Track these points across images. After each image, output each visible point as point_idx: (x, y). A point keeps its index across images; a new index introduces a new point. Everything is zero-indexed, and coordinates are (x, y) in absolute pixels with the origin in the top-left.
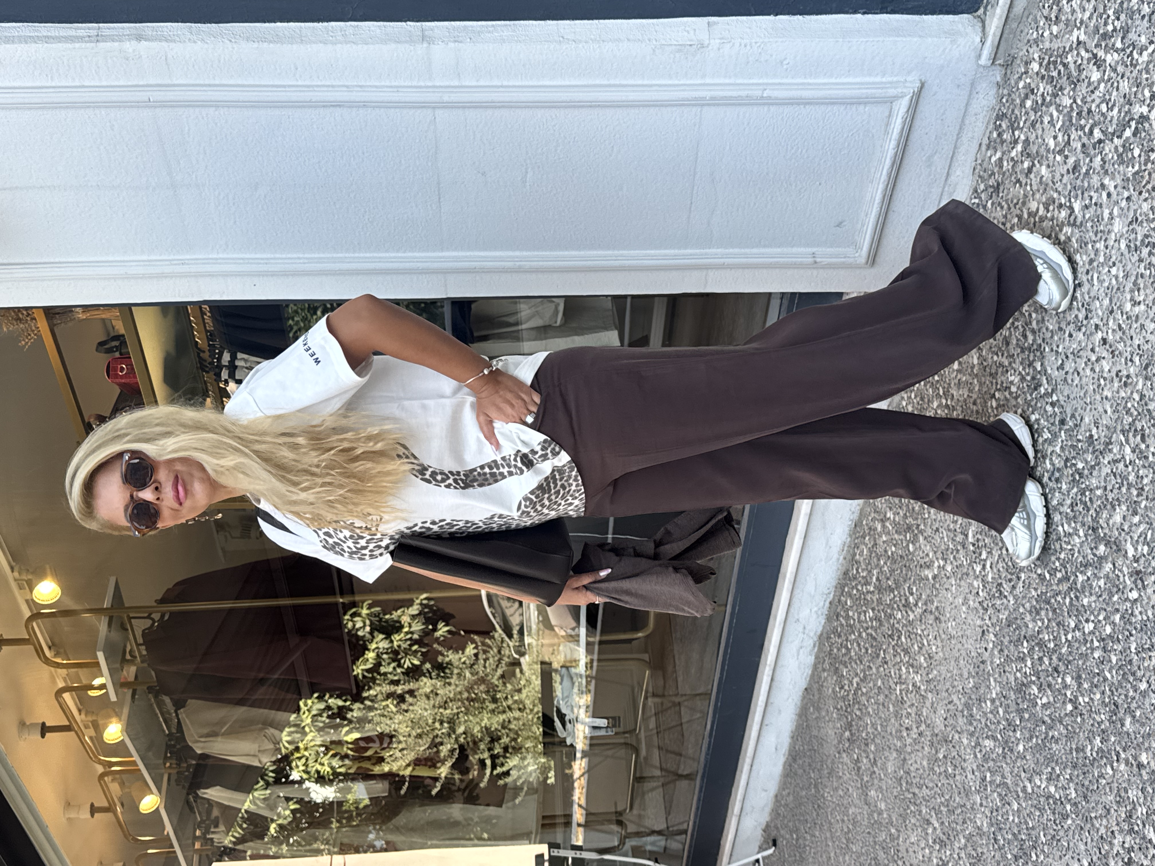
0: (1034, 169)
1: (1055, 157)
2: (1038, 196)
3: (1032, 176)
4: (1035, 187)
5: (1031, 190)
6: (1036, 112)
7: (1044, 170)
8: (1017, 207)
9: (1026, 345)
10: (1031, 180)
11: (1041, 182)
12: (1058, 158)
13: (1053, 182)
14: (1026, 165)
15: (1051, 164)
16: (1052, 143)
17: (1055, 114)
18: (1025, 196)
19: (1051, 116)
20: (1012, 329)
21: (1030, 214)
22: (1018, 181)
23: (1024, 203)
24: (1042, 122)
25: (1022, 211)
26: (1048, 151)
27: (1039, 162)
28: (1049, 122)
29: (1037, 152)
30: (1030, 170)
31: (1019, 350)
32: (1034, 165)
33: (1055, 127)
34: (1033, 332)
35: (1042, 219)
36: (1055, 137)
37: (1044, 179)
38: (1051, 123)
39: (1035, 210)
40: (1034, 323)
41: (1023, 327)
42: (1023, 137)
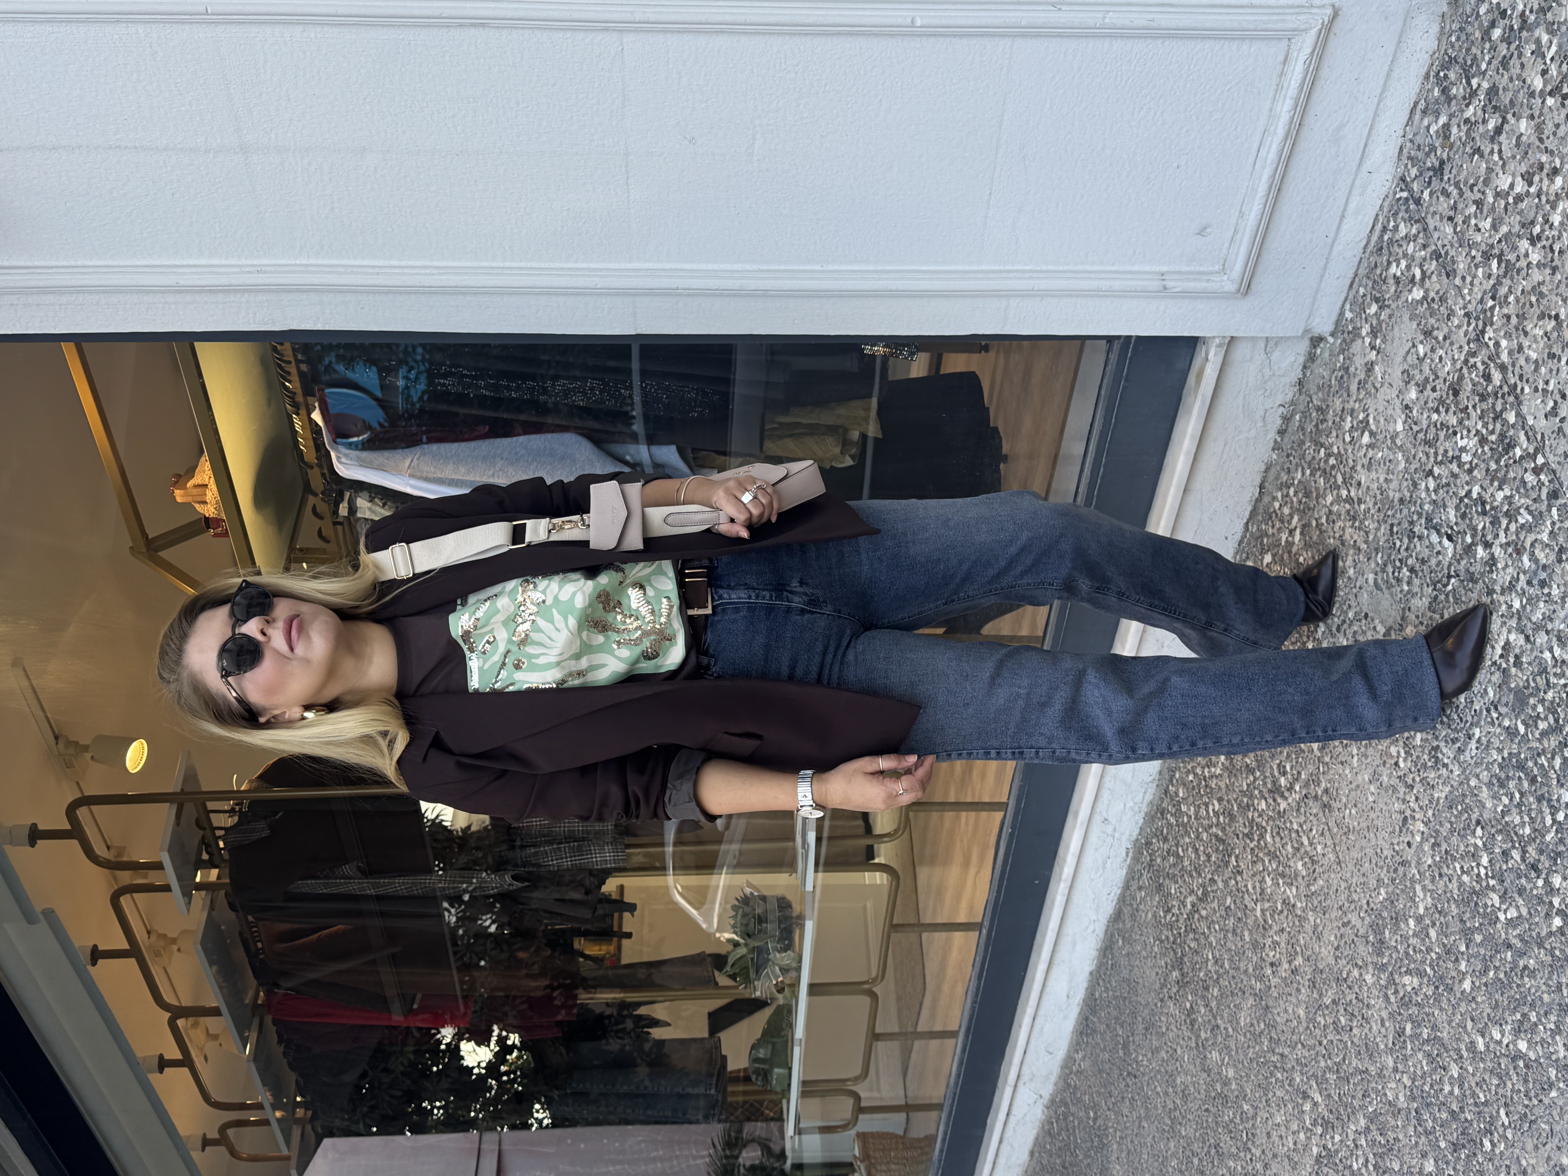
0: (1506, 127)
1: (1543, 102)
2: (1511, 166)
3: (1503, 138)
4: (1507, 154)
5: (1501, 158)
6: (1509, 44)
7: (1523, 125)
8: (1476, 189)
9: (1490, 389)
10: (1500, 144)
11: (1518, 145)
12: (1550, 101)
13: (1541, 140)
14: (1491, 125)
15: (1537, 114)
16: (1538, 83)
17: (1545, 38)
18: (1489, 170)
19: (1538, 42)
20: (1465, 371)
21: (1497, 195)
22: (1478, 151)
23: (1487, 182)
24: (1520, 55)
25: (1483, 193)
26: (1532, 95)
27: (1514, 115)
28: (1532, 53)
29: (1511, 101)
30: (1498, 130)
31: (1477, 398)
32: (1504, 120)
33: (1544, 57)
34: (1503, 368)
35: (1519, 199)
36: (1544, 72)
37: (1524, 138)
38: (1539, 53)
39: (1506, 187)
40: (1505, 357)
41: (1483, 363)
42: (1485, 85)
